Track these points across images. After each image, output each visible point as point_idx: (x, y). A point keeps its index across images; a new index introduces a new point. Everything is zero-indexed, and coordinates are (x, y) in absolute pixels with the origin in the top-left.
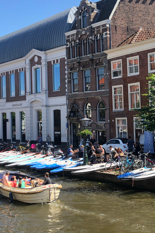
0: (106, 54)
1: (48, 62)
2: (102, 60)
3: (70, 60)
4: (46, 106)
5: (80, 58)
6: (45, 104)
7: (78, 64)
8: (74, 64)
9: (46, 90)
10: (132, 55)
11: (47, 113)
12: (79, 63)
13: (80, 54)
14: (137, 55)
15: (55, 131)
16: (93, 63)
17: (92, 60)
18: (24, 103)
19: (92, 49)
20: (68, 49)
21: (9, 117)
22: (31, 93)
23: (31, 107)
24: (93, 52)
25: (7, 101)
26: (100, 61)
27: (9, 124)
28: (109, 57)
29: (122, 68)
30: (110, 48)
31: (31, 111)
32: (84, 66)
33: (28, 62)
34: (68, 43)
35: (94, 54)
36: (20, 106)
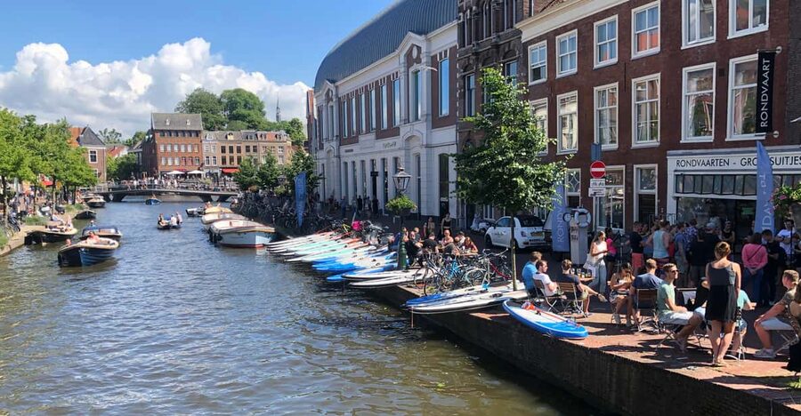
0: (519, 32)
1: (432, 57)
2: (514, 45)
3: (463, 49)
4: (428, 146)
5: (478, 44)
6: (425, 143)
7: (474, 57)
8: (468, 57)
9: (427, 115)
10: (565, 29)
11: (429, 161)
12: (476, 54)
13: (478, 36)
14: (574, 28)
15: (441, 196)
16: (498, 52)
17: (497, 46)
18: (399, 141)
19: (497, 22)
20: (461, 27)
21: (378, 168)
22: (407, 121)
23: (407, 150)
24: (499, 28)
25: (378, 137)
26: (511, 48)
27: (379, 180)
28: (525, 38)
29: (546, 60)
30: (530, 15)
31: (407, 156)
32: (485, 60)
33: (402, 59)
34: (461, 14)
35: (501, 33)
36: (393, 148)
